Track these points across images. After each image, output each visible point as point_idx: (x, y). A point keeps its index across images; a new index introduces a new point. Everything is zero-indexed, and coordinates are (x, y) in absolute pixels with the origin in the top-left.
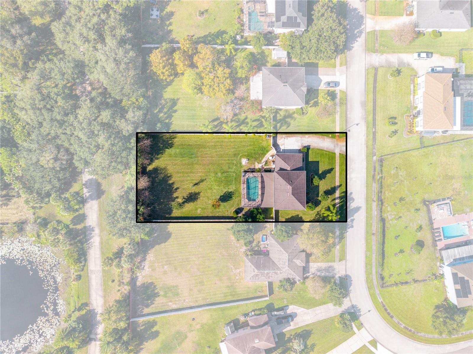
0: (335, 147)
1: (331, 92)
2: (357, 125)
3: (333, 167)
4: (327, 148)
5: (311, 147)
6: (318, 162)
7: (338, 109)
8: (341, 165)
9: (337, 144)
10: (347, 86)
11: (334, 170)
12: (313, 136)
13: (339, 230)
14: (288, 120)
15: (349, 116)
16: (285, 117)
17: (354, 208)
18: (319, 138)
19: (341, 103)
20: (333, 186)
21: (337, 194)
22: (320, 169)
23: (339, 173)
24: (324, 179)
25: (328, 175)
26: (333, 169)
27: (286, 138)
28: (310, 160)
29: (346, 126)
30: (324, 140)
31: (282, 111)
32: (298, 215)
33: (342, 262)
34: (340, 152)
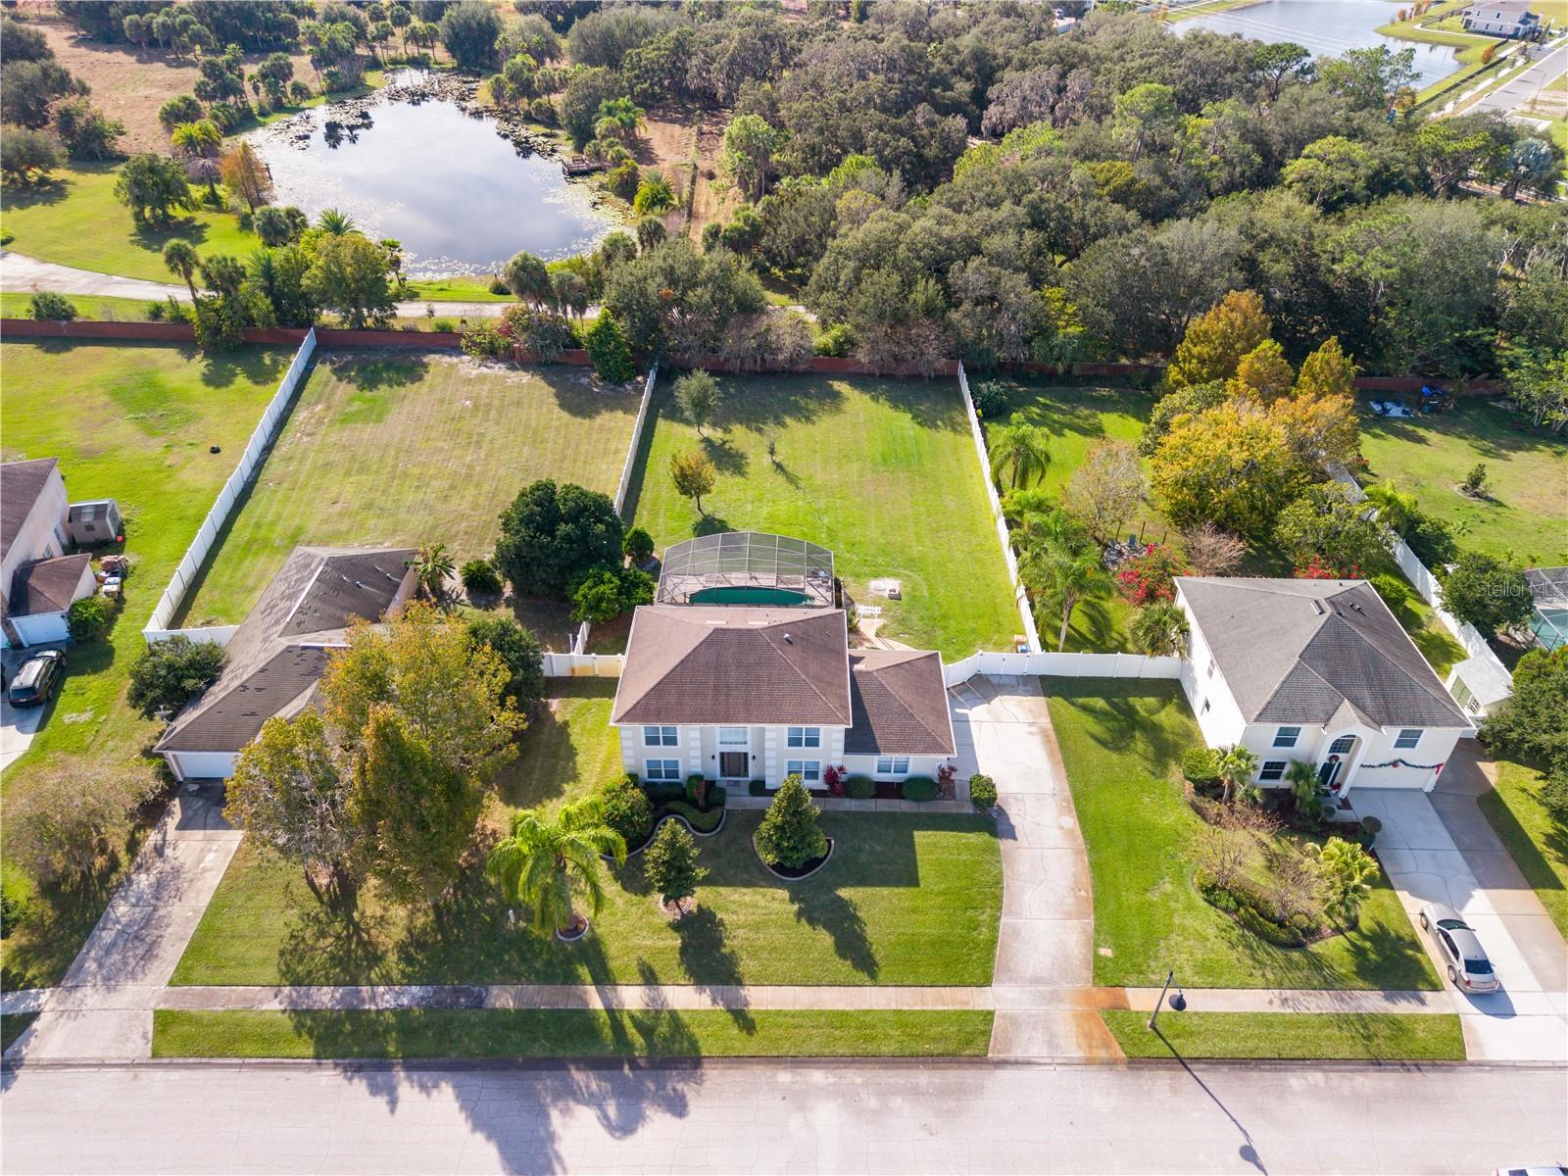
0: (1036, 981)
1: (1417, 962)
2: (1248, 1154)
3: (881, 976)
4: (1016, 932)
5: (1005, 844)
6: (911, 879)
7: (1318, 1004)
8: (903, 1020)
9: (1054, 997)
10: (1516, 1067)
11: (863, 976)
12: (1078, 852)
13: (402, 1013)
14: (1140, 743)
15: (1296, 1081)
16: (1153, 730)
17: (551, 1137)
18: (1076, 887)
19: (1365, 1025)
20: (747, 966)
21: (685, 998)
22: (870, 890)
23: (841, 1007)
24: (799, 914)
25: (825, 939)
26: (873, 975)
27: (1033, 729)
28: (921, 837)
29: (1213, 1061)
30: (1068, 916)
32: (574, 778)
33: (144, 1036)
34: (1003, 1016)
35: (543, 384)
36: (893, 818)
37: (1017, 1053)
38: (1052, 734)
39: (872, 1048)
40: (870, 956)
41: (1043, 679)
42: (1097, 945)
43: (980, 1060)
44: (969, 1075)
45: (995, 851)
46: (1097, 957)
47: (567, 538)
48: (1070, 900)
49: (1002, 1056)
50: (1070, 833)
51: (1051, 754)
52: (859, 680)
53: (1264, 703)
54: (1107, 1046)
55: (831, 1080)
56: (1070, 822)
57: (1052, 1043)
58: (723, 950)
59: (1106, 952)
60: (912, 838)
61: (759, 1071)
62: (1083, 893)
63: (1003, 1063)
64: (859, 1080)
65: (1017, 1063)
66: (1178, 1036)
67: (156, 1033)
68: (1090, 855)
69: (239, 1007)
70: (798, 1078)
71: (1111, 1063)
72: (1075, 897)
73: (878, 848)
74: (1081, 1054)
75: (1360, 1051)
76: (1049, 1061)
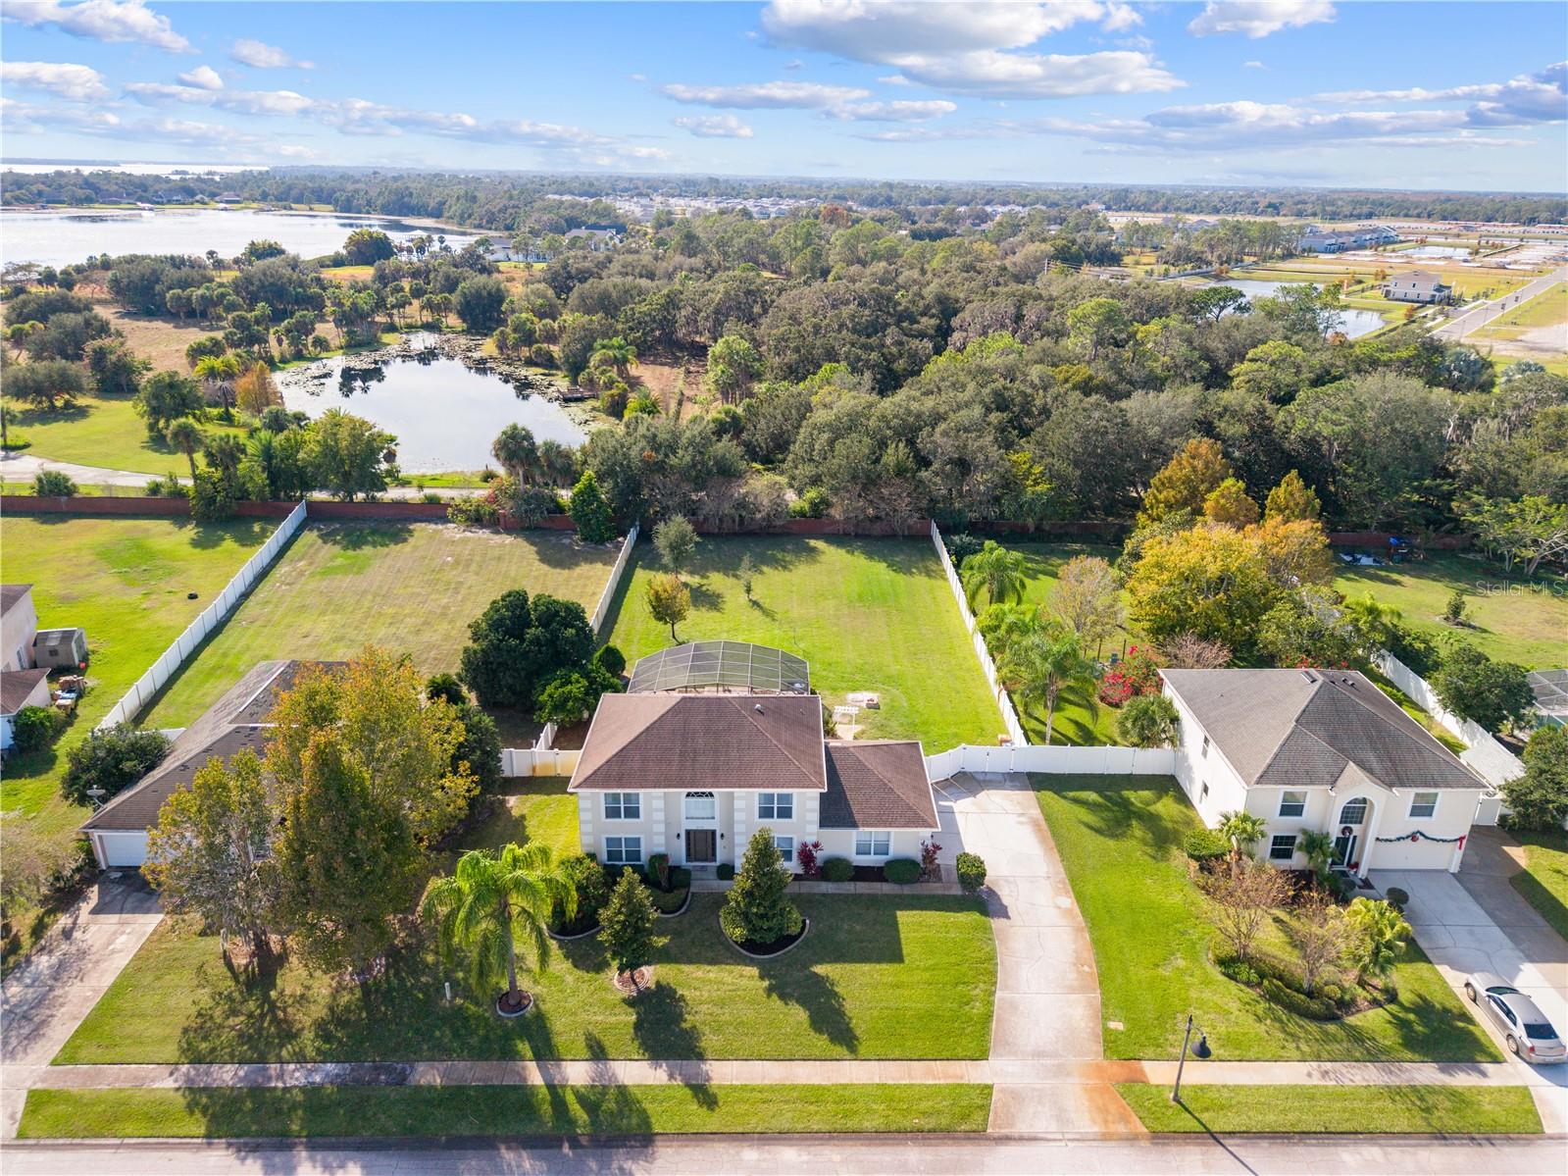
0: (1039, 1054)
3: (862, 1050)
4: (1013, 1007)
5: (996, 923)
6: (894, 955)
7: (1364, 1076)
8: (886, 1094)
9: (1061, 1071)
11: (840, 1050)
12: (1078, 930)
13: (312, 1091)
14: (1137, 829)
16: (1151, 820)
18: (1078, 962)
19: (1421, 1097)
20: (709, 1041)
21: (636, 1073)
22: (848, 967)
23: (816, 1081)
24: (770, 990)
25: (799, 1015)
26: (852, 1050)
27: (1022, 819)
28: (904, 917)
30: (1072, 990)
31: (1182, 808)
33: (12, 1117)
34: (1002, 1091)
35: (525, 544)
36: (873, 900)
37: (1021, 1128)
38: (1043, 823)
39: (851, 1124)
40: (849, 1030)
41: (1030, 775)
42: (1105, 1019)
43: (978, 1136)
44: (967, 1152)
45: (987, 929)
46: (1106, 1030)
47: (536, 641)
48: (1073, 976)
49: (1005, 1131)
50: (1068, 912)
51: (1043, 841)
52: (835, 756)
53: (1264, 766)
54: (1126, 1120)
55: (805, 1158)
56: (1068, 902)
57: (1061, 1117)
58: (684, 1025)
59: (1116, 1025)
60: (895, 917)
61: (721, 1150)
62: (1086, 968)
63: (1006, 1139)
64: (837, 1158)
65: (1021, 1139)
66: (1207, 1109)
67: (25, 1114)
68: (1091, 933)
69: (127, 1085)
70: (766, 1155)
71: (1132, 1139)
72: (1078, 972)
73: (858, 928)
74: (1096, 1129)
75: (1419, 1123)
76: (1060, 1137)
